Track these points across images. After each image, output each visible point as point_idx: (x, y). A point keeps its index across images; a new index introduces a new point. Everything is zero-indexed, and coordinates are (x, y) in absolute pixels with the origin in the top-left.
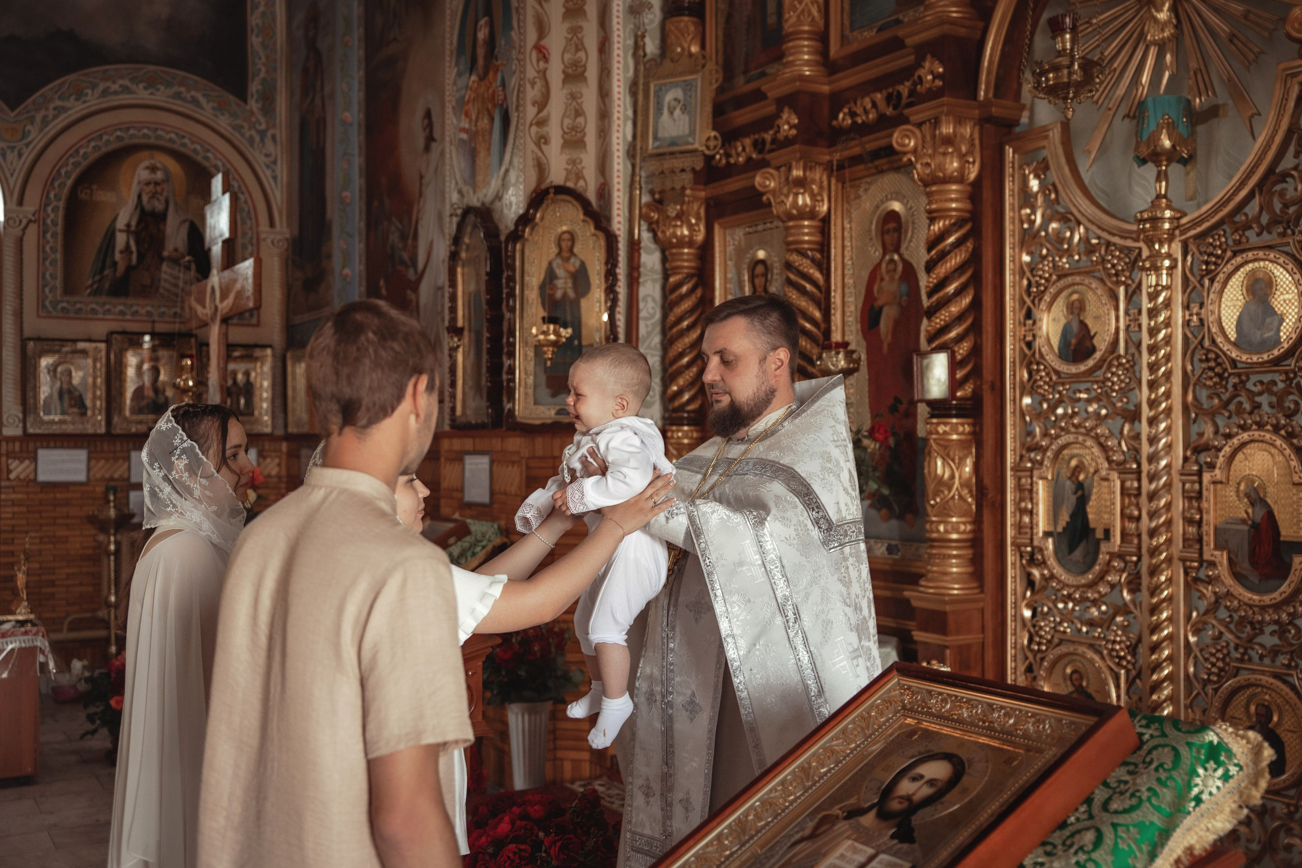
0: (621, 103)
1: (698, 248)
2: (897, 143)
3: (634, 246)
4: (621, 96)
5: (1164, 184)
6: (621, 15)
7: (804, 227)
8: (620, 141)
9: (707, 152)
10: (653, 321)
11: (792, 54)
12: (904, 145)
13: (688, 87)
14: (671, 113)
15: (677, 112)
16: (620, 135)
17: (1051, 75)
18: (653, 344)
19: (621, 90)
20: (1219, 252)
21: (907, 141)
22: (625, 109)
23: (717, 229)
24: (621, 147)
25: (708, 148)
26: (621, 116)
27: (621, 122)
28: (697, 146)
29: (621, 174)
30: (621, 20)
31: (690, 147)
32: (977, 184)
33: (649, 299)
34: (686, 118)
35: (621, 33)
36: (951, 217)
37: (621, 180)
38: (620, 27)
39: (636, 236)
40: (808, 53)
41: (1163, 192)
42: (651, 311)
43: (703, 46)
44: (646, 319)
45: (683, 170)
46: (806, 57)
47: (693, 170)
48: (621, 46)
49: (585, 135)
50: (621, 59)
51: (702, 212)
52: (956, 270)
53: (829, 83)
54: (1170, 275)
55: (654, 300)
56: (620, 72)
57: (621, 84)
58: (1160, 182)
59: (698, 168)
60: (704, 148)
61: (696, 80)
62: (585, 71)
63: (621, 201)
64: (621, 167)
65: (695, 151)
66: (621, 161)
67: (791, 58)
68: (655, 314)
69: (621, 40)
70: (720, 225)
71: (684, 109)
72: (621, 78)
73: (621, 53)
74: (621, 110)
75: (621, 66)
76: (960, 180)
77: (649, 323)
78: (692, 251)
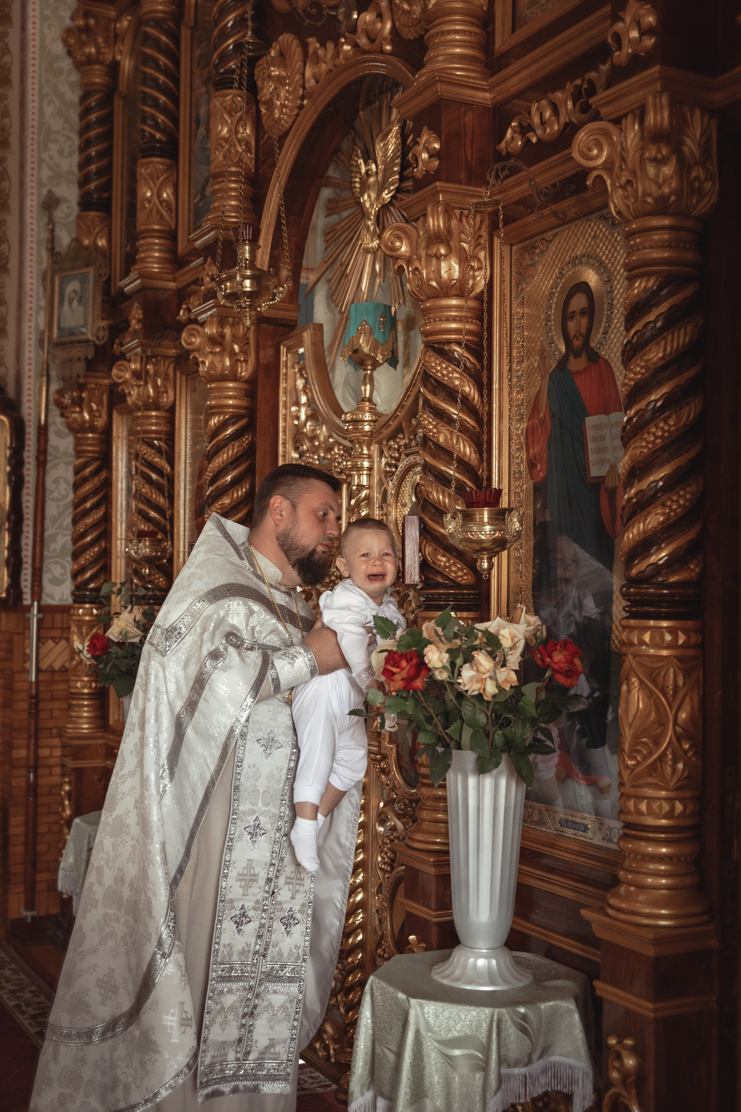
0: (33, 294)
1: (101, 433)
2: (185, 341)
3: (43, 431)
4: (34, 287)
5: (368, 387)
6: (34, 209)
7: (151, 417)
8: (32, 330)
9: (97, 342)
10: (64, 502)
11: (143, 251)
12: (191, 343)
13: (83, 280)
14: (70, 304)
15: (75, 303)
16: (32, 324)
17: (228, 284)
18: (65, 524)
19: (34, 281)
20: (397, 455)
21: (194, 340)
22: (38, 299)
23: (115, 416)
24: (33, 336)
25: (98, 338)
26: (33, 306)
27: (33, 312)
28: (90, 336)
29: (33, 362)
30: (34, 215)
31: (83, 337)
32: (252, 382)
33: (62, 481)
34: (81, 309)
35: (35, 227)
36: (226, 413)
37: (32, 368)
38: (34, 221)
39: (43, 422)
40: (159, 251)
41: (368, 396)
42: (64, 493)
43: (109, 241)
44: (58, 500)
45: (79, 359)
46: (156, 254)
47: (86, 358)
48: (34, 239)
49: (6, 324)
50: (34, 252)
51: (105, 398)
52: (231, 463)
53: (174, 280)
54: (369, 476)
55: (66, 482)
56: (34, 264)
57: (34, 275)
58: (365, 385)
59: (90, 357)
60: (94, 339)
61: (88, 273)
62: (7, 262)
63: (32, 387)
64: (32, 355)
65: (87, 341)
66: (32, 349)
67: (142, 255)
68: (67, 496)
69: (35, 233)
70: (117, 410)
71: (80, 301)
72: (34, 270)
73: (34, 246)
74: (34, 300)
75: (34, 258)
76: (235, 378)
77: (61, 504)
78: (96, 436)
